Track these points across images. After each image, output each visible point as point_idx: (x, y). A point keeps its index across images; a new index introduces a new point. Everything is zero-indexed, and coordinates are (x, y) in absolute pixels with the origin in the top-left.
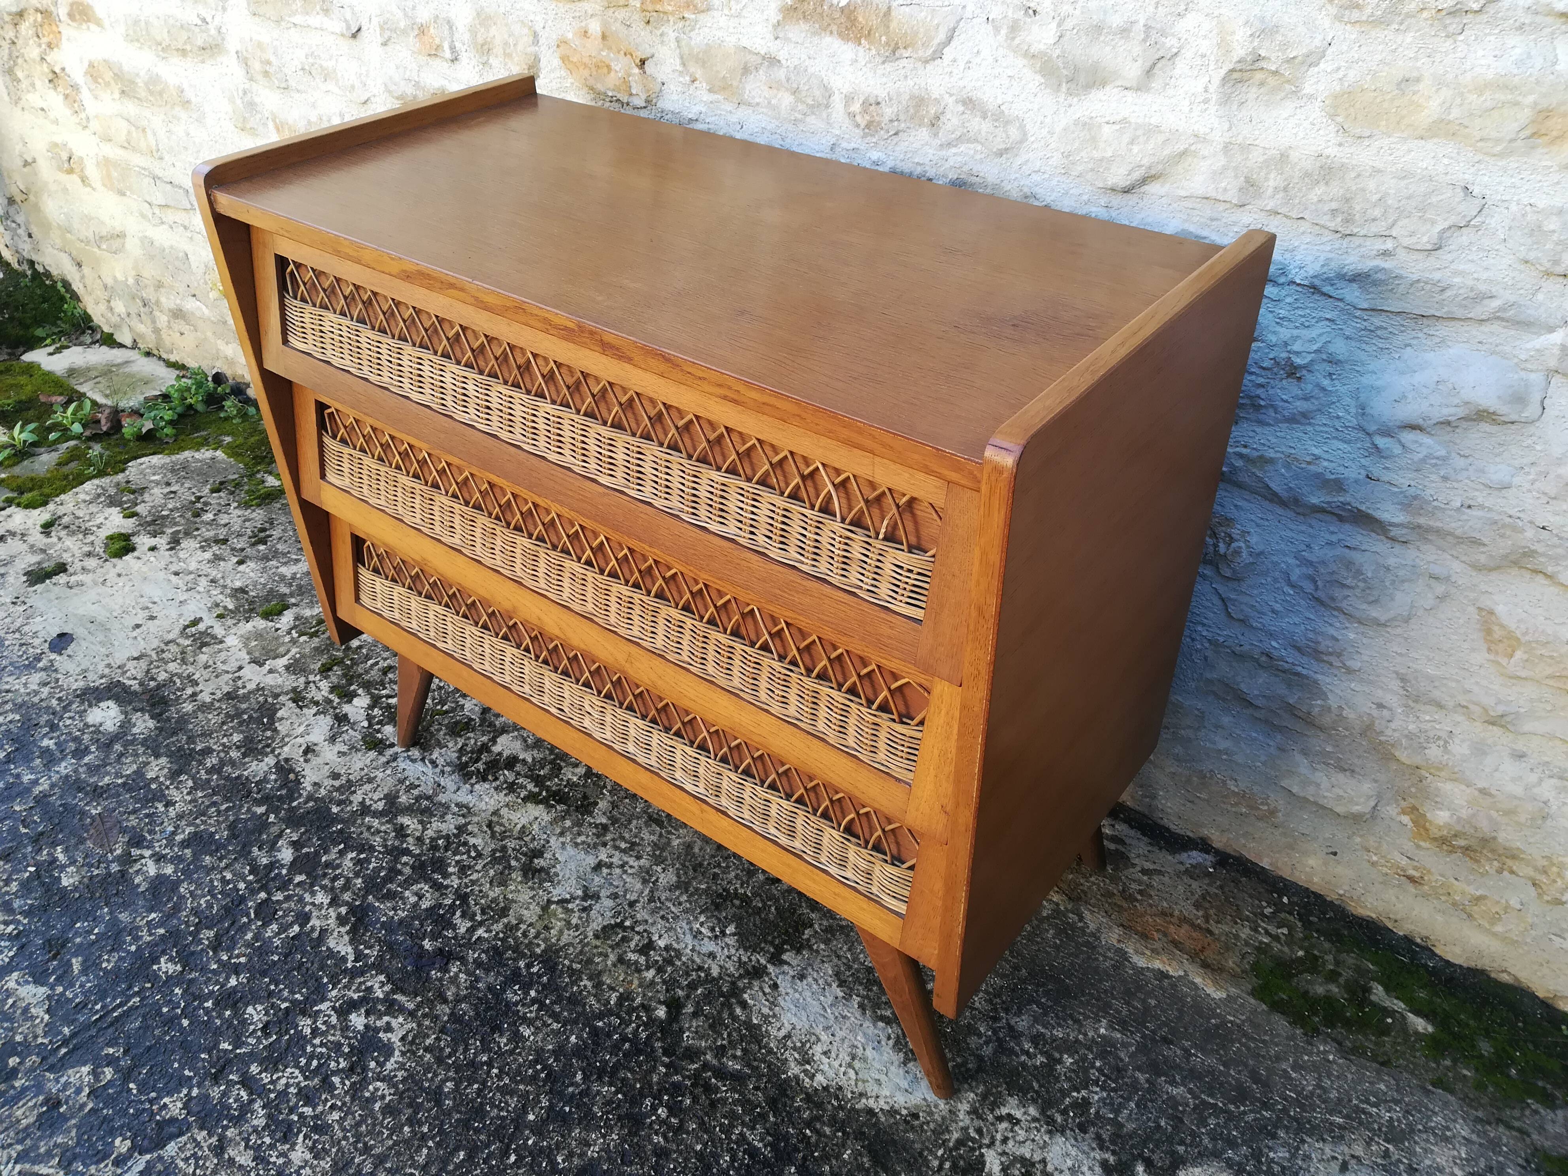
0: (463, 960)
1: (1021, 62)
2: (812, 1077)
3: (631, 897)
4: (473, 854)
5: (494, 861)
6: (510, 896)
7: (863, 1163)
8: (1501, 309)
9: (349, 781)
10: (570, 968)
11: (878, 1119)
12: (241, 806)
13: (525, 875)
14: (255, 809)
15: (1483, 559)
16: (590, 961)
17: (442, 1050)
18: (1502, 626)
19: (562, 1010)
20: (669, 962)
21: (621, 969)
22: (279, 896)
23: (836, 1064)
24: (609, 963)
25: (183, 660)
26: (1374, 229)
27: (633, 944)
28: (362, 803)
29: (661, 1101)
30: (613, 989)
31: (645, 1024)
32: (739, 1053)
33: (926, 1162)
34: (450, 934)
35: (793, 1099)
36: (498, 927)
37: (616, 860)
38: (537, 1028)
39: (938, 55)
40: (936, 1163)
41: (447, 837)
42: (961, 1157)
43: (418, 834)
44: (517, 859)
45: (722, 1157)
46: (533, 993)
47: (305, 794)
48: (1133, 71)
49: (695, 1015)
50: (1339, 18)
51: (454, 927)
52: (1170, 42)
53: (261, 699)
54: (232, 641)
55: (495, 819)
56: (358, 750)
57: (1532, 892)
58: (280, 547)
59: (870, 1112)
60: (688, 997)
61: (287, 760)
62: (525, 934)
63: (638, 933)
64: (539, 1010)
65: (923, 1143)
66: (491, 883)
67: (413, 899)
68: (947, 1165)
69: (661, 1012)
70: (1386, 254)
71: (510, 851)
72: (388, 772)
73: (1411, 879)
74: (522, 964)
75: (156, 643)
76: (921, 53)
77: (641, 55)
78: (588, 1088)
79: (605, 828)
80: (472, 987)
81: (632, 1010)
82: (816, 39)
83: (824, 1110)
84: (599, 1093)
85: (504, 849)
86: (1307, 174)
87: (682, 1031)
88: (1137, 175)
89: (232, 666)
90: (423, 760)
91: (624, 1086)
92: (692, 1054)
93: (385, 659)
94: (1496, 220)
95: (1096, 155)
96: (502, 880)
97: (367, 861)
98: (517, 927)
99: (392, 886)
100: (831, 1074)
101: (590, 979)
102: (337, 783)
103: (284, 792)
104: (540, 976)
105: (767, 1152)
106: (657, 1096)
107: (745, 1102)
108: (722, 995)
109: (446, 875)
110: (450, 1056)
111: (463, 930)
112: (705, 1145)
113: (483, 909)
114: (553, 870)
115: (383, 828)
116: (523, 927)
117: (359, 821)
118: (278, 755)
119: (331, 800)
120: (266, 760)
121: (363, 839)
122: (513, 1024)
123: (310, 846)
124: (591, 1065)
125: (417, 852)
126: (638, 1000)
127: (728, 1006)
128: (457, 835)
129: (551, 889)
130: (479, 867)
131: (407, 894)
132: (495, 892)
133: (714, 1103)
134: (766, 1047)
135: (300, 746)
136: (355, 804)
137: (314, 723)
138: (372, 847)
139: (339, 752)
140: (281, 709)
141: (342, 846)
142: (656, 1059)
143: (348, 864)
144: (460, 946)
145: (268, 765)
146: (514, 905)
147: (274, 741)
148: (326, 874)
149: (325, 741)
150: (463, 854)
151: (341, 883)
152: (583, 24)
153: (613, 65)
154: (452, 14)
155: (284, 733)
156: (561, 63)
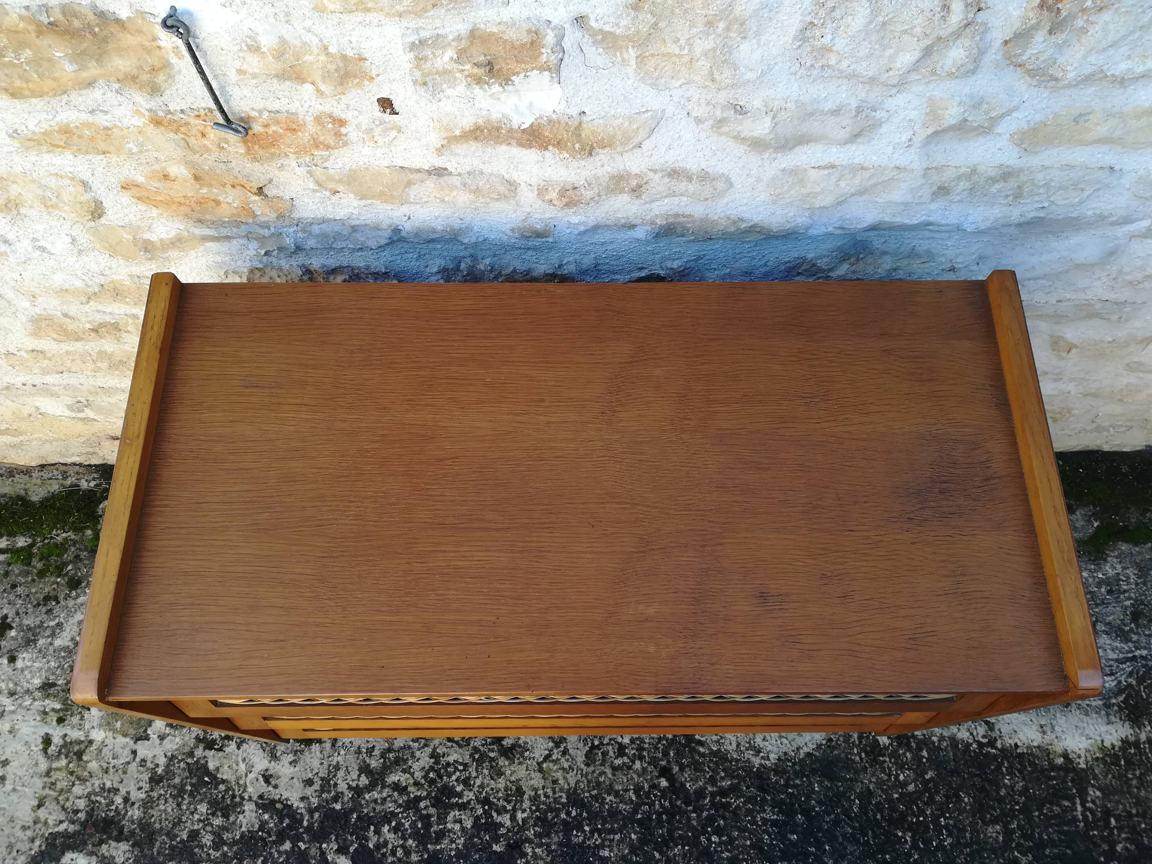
0: (527, 840)
2: (768, 759)
4: (461, 768)
5: (480, 762)
6: (513, 779)
7: (827, 786)
8: (1117, 219)
9: (322, 779)
10: (591, 796)
11: (815, 755)
12: (271, 854)
13: (508, 758)
14: (283, 848)
16: (599, 784)
18: (1066, 341)
19: (612, 825)
20: (640, 749)
21: (619, 774)
23: (773, 741)
24: (610, 776)
25: (78, 778)
26: (1036, 198)
27: (611, 754)
28: (350, 787)
29: (708, 832)
30: (627, 790)
31: (662, 797)
32: (723, 774)
33: (853, 761)
34: (503, 831)
35: (769, 779)
36: (526, 804)
38: (609, 846)
39: (637, 146)
40: (858, 758)
41: (432, 769)
42: (865, 745)
43: (412, 781)
44: (492, 751)
45: (763, 838)
46: (587, 828)
47: (303, 811)
48: (841, 134)
49: (682, 769)
50: (1035, 87)
51: (501, 825)
52: (880, 114)
53: (182, 765)
54: (98, 735)
56: (302, 752)
58: (29, 621)
59: (808, 755)
60: (669, 762)
61: (261, 797)
62: (546, 796)
63: (608, 744)
64: (600, 835)
65: (844, 752)
66: (492, 778)
67: (457, 827)
68: (863, 755)
69: (664, 783)
70: (1042, 209)
71: (482, 749)
72: (342, 752)
74: (563, 816)
75: (39, 783)
76: (620, 148)
77: (255, 185)
78: (668, 857)
80: (550, 852)
81: (648, 794)
82: (489, 151)
83: (788, 772)
84: (675, 855)
85: (476, 749)
86: (991, 178)
87: (683, 785)
89: (125, 756)
91: (684, 840)
92: (700, 793)
95: (805, 191)
96: (498, 773)
97: (400, 825)
98: (537, 796)
99: (435, 828)
100: (775, 749)
101: (609, 794)
102: (317, 786)
103: (287, 821)
104: (581, 815)
105: (781, 817)
106: (704, 833)
107: (749, 800)
108: (685, 746)
109: (460, 795)
111: (508, 823)
112: (750, 839)
113: (506, 800)
114: (521, 742)
115: (385, 795)
116: (541, 792)
117: (363, 802)
118: (250, 799)
119: (327, 801)
120: (246, 808)
121: (380, 812)
122: (594, 855)
123: (351, 845)
124: (656, 843)
125: (425, 794)
126: (646, 786)
127: (693, 750)
128: (437, 762)
129: (532, 755)
130: (474, 774)
131: (449, 826)
132: (501, 783)
133: (734, 813)
134: (733, 759)
135: (257, 780)
136: (346, 792)
137: (245, 755)
138: (392, 813)
139: (291, 763)
140: (207, 762)
141: (372, 828)
142: (685, 812)
143: (390, 836)
144: (517, 833)
145: (252, 811)
146: (521, 783)
147: (234, 790)
148: (384, 855)
149: (270, 762)
150: (455, 772)
151: (400, 853)
152: (156, 167)
153: (221, 198)
155: (233, 779)
156: (134, 200)
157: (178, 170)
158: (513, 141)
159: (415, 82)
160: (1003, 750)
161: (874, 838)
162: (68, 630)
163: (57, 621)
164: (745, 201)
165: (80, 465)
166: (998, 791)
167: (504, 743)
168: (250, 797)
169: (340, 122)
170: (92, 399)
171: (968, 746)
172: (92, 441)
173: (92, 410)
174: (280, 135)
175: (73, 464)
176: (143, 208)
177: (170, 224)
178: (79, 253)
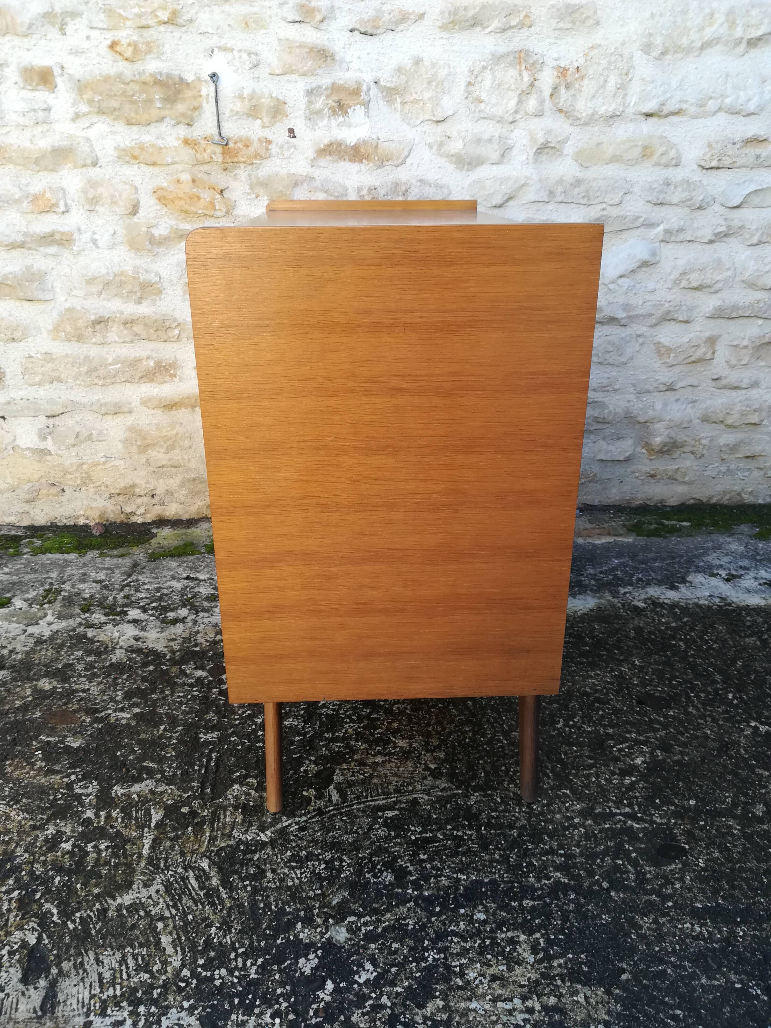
1: (443, 160)
7: (605, 626)
8: (644, 221)
9: (184, 638)
11: (590, 614)
12: (135, 673)
14: (147, 669)
15: (654, 321)
18: (664, 346)
26: (598, 200)
28: (208, 641)
33: (621, 615)
39: (404, 162)
40: (624, 614)
42: (629, 608)
47: (167, 652)
48: (495, 156)
50: (571, 125)
52: (510, 142)
53: (65, 635)
56: (168, 627)
57: (692, 457)
61: (130, 647)
65: (613, 612)
68: (629, 612)
70: (604, 209)
72: (202, 626)
73: (652, 476)
76: (396, 162)
77: (220, 188)
82: (335, 164)
86: (572, 185)
88: (505, 198)
89: (16, 632)
93: (118, 594)
94: (636, 189)
95: (486, 193)
102: (179, 642)
103: (152, 657)
118: (121, 648)
119: (188, 647)
120: (117, 652)
123: (208, 665)
135: (128, 640)
136: (204, 643)
137: (120, 629)
139: (158, 632)
140: (86, 633)
145: (122, 653)
147: (107, 645)
149: (140, 632)
152: (175, 177)
153: (201, 196)
154: (64, 184)
155: (107, 640)
156: (157, 201)
157: (186, 177)
158: (346, 157)
159: (306, 117)
160: (738, 607)
161: (653, 646)
165: (12, 525)
166: (743, 623)
169: (269, 142)
170: (58, 423)
171: (709, 608)
172: (34, 488)
173: (52, 438)
174: (241, 150)
175: (9, 524)
176: (158, 207)
177: (169, 221)
178: (112, 246)
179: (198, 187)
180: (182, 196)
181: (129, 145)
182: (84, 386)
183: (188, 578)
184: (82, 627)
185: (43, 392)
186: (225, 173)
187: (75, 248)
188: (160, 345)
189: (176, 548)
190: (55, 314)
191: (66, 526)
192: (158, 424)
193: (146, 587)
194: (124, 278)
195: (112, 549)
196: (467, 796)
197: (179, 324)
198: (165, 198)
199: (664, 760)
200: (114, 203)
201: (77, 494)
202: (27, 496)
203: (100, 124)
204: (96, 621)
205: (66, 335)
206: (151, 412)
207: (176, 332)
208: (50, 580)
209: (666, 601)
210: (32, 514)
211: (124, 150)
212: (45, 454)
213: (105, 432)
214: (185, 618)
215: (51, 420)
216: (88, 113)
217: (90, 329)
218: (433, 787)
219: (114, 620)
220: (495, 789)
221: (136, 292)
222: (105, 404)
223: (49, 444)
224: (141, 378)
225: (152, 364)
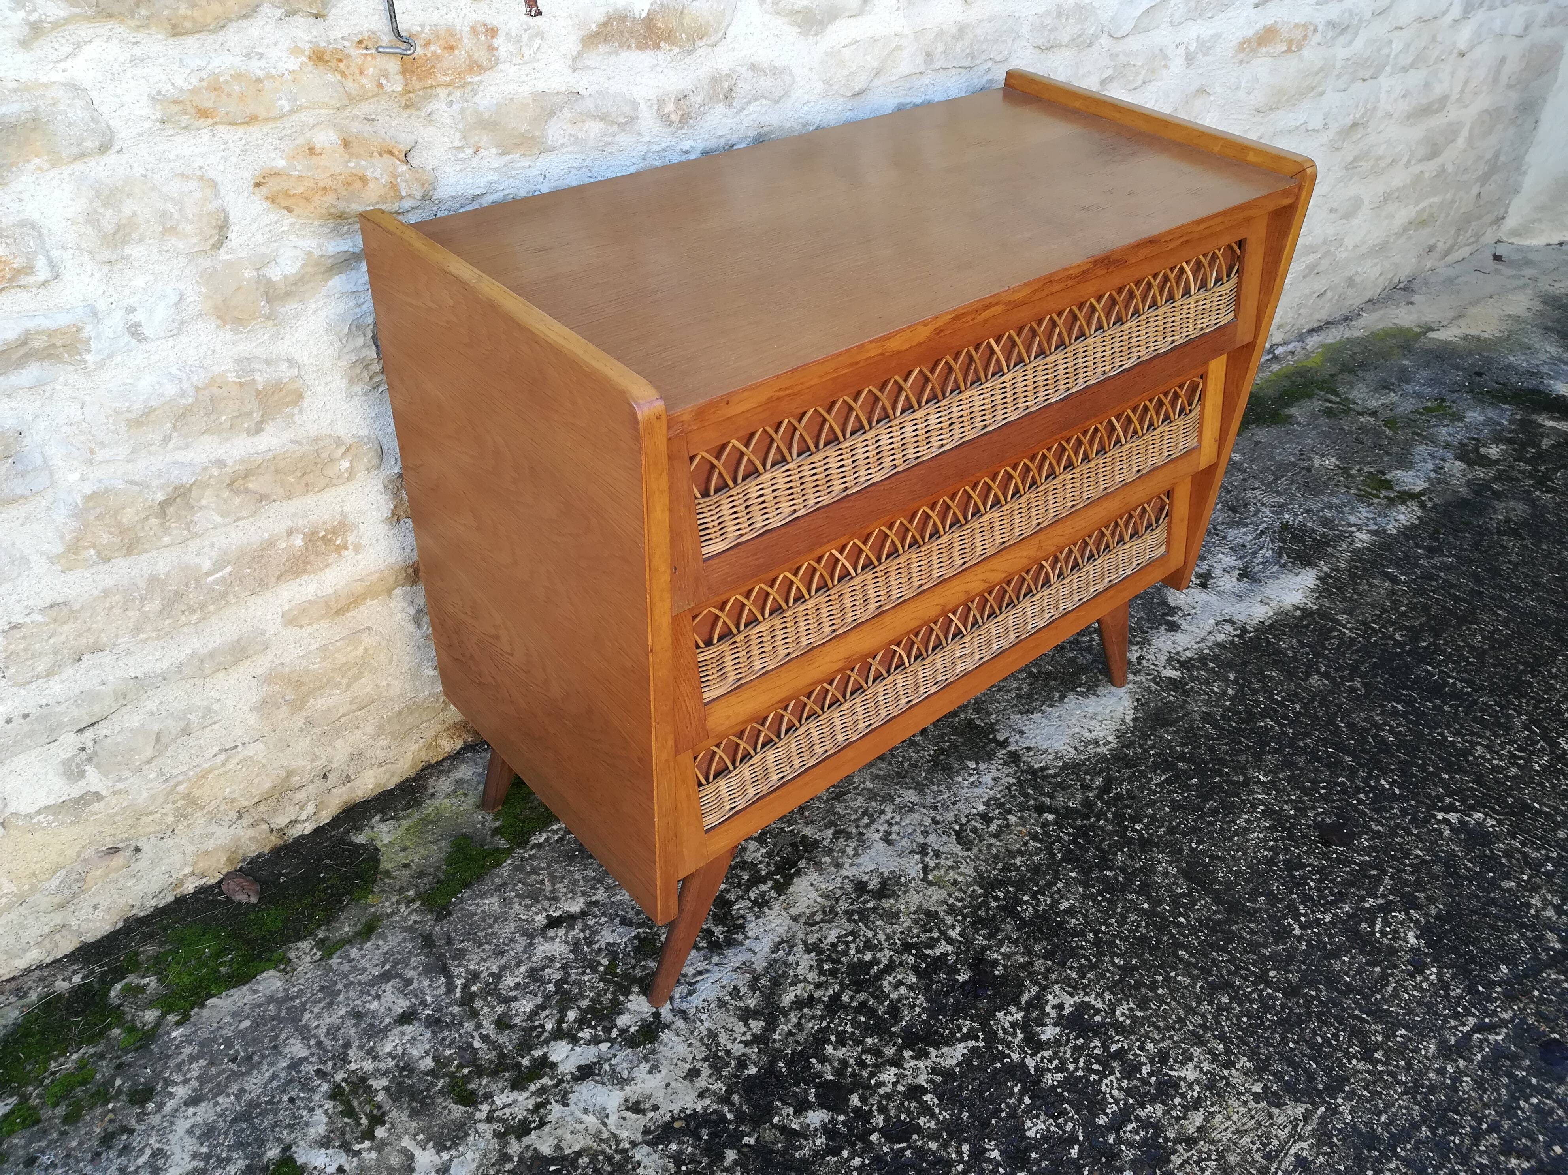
0: (984, 949)
1: (781, 21)
2: (1110, 742)
3: (928, 821)
4: (850, 938)
5: (864, 920)
6: (912, 909)
7: (1174, 731)
9: (705, 1059)
10: (1001, 870)
11: (1140, 717)
13: (888, 897)
14: (727, 1163)
16: (996, 857)
17: (1082, 965)
19: (1044, 879)
20: (1000, 806)
21: (1004, 836)
22: (879, 1120)
23: (1099, 728)
24: (998, 843)
27: (979, 826)
28: (747, 1044)
29: (1128, 826)
30: (1025, 844)
32: (1088, 777)
33: (1171, 702)
34: (952, 959)
35: (1127, 755)
36: (949, 920)
37: (882, 829)
38: (1062, 898)
39: (723, 37)
40: (1171, 698)
41: (820, 962)
42: (1166, 686)
43: (811, 987)
44: (866, 902)
45: (1174, 798)
46: (1026, 898)
47: (715, 1106)
49: (1052, 797)
51: (945, 955)
55: (803, 920)
56: (653, 1052)
59: (1135, 720)
60: (1035, 799)
61: (646, 1131)
62: (960, 900)
63: (968, 822)
64: (1043, 895)
65: (1157, 701)
66: (892, 924)
67: (903, 990)
68: (1173, 693)
69: (1050, 817)
71: (854, 907)
72: (704, 1017)
74: (994, 904)
76: (713, 39)
77: (404, 148)
79: (836, 832)
80: (1016, 942)
81: (1046, 834)
82: (614, 59)
83: (1135, 741)
85: (849, 913)
87: (1067, 807)
90: (690, 984)
91: (1117, 846)
92: (1088, 804)
93: (479, 1026)
94: (1024, 29)
96: (892, 916)
97: (840, 1035)
98: (951, 907)
99: (881, 1010)
100: (1107, 732)
101: (1014, 858)
102: (706, 1071)
103: (705, 1132)
104: (1008, 891)
105: (1168, 774)
106: (1126, 829)
107: (1130, 779)
108: (1034, 779)
109: (875, 961)
110: (1090, 961)
111: (950, 948)
112: (1165, 806)
113: (925, 931)
114: (886, 874)
115: (794, 1020)
116: (951, 901)
117: (777, 1045)
118: (634, 1144)
119: (735, 1076)
120: (638, 1157)
121: (806, 1040)
122: (1057, 914)
123: (807, 1094)
124: (1097, 865)
125: (837, 987)
126: (1038, 829)
127: (1044, 778)
128: (820, 952)
129: (909, 878)
130: (870, 934)
131: (894, 996)
132: (906, 921)
133: (1130, 796)
134: (1084, 762)
135: (624, 1119)
136: (748, 1050)
137: (582, 1105)
138: (821, 1030)
139: (650, 1072)
140: (535, 1150)
141: (813, 1060)
142: (1092, 826)
143: (842, 1052)
144: (968, 950)
145: (649, 1155)
146: (925, 906)
147: (603, 1152)
148: (853, 1075)
149: (622, 1089)
150: (848, 947)
151: (868, 1059)
152: (300, 141)
153: (369, 173)
154: (31, 211)
155: (589, 1141)
156: (266, 204)
157: (325, 138)
158: (633, 42)
160: (1256, 630)
161: (1248, 738)
162: (177, 1150)
163: (148, 1152)
164: (806, 97)
165: (40, 967)
166: (1286, 655)
167: (871, 887)
168: (631, 1142)
169: (492, 32)
170: (105, 732)
171: (1232, 642)
172: (74, 876)
173: (98, 766)
174: (438, 58)
175: (28, 971)
176: (274, 217)
177: (300, 243)
178: (177, 329)
179: (358, 156)
180: (328, 182)
181: (186, 86)
182: (158, 638)
183: (554, 923)
184: (513, 1141)
185: (57, 688)
186: (405, 114)
187: (88, 357)
188: (309, 500)
189: (450, 860)
190: (61, 515)
191: (160, 912)
192: (324, 648)
193: (509, 981)
194: (217, 391)
195: (329, 920)
196: (1333, 1111)
197: (348, 449)
198: (287, 194)
199: (1428, 922)
200: (171, 230)
201: (169, 842)
202: (57, 900)
203: (97, 42)
204: (520, 1113)
205: (99, 553)
206: (304, 632)
207: (345, 465)
208: (309, 1069)
209: (1189, 654)
210: (74, 923)
211: (175, 102)
212: (88, 803)
213: (215, 707)
214: (657, 1015)
215: (89, 734)
216: (67, 21)
217: (153, 521)
218: (1294, 1123)
219: (543, 1090)
220: (1346, 1080)
221: (249, 414)
222: (211, 655)
223: (94, 780)
224: (279, 578)
225: (298, 541)
